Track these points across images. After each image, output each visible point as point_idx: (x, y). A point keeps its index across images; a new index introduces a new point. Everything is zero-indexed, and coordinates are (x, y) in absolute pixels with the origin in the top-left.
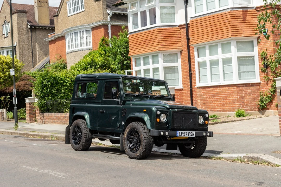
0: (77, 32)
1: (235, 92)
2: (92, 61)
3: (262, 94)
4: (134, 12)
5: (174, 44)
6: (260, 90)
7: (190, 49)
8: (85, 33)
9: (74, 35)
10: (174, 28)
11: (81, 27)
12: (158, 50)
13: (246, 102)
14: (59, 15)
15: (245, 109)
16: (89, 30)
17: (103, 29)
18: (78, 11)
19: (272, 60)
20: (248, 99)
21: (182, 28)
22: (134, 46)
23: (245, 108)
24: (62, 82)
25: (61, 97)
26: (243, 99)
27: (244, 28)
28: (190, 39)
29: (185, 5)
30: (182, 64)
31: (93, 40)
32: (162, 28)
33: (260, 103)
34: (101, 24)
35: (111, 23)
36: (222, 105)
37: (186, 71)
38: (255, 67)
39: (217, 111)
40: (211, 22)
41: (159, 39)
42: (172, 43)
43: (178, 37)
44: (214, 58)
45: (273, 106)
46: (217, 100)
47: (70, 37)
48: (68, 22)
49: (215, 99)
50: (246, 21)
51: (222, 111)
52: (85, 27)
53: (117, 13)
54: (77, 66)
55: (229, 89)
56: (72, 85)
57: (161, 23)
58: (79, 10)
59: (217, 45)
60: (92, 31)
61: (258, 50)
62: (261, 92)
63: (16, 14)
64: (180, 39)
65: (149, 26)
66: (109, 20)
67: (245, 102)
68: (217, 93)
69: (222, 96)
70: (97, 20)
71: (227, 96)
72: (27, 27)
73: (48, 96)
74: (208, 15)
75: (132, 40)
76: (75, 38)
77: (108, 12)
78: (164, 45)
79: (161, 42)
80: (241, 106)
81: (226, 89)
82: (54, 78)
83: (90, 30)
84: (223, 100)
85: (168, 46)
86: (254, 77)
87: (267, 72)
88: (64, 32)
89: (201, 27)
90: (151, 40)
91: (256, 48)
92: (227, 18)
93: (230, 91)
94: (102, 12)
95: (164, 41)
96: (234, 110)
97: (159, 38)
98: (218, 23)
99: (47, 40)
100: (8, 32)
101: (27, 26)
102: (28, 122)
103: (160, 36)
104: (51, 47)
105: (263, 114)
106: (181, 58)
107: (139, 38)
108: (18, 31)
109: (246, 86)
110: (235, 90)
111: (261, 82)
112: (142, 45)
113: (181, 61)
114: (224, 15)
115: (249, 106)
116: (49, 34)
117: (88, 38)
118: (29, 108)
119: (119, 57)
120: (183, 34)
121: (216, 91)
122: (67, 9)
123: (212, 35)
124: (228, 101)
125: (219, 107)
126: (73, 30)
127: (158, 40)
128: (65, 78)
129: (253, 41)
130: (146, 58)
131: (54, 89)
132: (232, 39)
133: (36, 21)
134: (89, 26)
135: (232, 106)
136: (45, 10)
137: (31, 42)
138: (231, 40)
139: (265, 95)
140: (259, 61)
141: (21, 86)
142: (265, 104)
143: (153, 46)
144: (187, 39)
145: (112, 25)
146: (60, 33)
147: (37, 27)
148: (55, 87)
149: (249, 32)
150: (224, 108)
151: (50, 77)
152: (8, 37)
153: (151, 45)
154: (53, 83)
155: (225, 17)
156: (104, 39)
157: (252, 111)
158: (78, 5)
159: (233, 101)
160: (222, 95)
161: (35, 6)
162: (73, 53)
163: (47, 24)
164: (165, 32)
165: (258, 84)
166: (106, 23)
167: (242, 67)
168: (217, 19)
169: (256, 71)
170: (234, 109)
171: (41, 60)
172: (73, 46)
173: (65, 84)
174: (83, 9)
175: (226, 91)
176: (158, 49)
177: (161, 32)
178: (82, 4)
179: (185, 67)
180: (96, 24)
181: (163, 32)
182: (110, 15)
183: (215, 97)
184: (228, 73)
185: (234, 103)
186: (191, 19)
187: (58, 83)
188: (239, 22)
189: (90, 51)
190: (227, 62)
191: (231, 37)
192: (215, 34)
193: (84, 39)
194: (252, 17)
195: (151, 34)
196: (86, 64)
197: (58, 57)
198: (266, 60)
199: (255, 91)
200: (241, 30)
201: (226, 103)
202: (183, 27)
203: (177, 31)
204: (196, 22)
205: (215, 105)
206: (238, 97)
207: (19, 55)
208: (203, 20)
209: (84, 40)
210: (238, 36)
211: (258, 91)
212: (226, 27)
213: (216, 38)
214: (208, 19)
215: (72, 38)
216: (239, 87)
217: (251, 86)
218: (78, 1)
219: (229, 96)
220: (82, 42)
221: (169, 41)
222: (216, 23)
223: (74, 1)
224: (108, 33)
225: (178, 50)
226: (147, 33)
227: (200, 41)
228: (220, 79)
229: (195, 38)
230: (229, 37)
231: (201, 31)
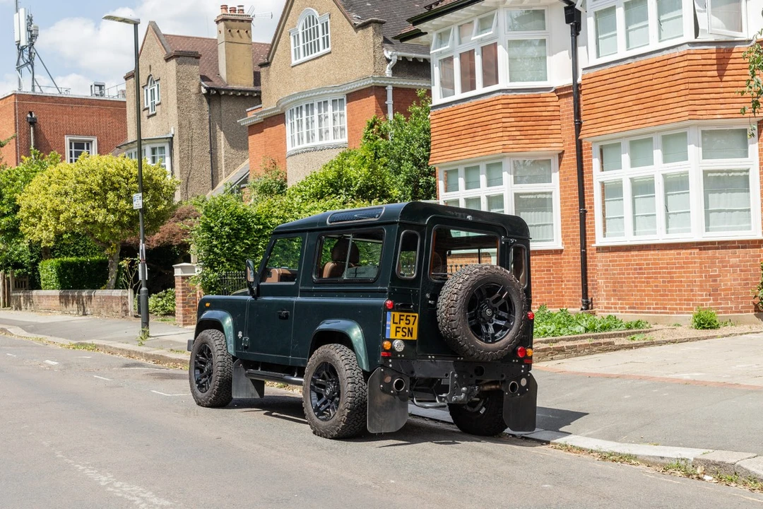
0: (312, 105)
1: (695, 263)
2: (340, 176)
4: (445, 53)
5: (543, 136)
6: (760, 260)
7: (581, 150)
8: (330, 107)
9: (304, 113)
10: (542, 95)
11: (321, 93)
12: (501, 151)
13: (724, 290)
14: (273, 63)
15: (722, 308)
16: (340, 100)
17: (373, 98)
18: (315, 52)
20: (730, 280)
21: (565, 94)
22: (442, 141)
23: (720, 304)
24: (261, 227)
26: (715, 281)
27: (721, 96)
28: (582, 124)
29: (572, 36)
30: (563, 188)
31: (350, 123)
32: (511, 95)
33: (761, 294)
34: (369, 84)
35: (392, 82)
36: (661, 295)
37: (572, 205)
38: (749, 198)
39: (647, 310)
40: (637, 80)
41: (503, 123)
42: (538, 132)
43: (553, 118)
44: (642, 172)
46: (648, 282)
47: (295, 116)
48: (292, 80)
49: (641, 278)
51: (659, 311)
52: (331, 91)
53: (409, 58)
54: (302, 187)
55: (679, 254)
57: (511, 81)
58: (319, 50)
59: (650, 140)
60: (348, 101)
61: (760, 155)
63: (174, 60)
64: (558, 122)
65: (480, 89)
66: (388, 75)
67: (721, 290)
68: (648, 264)
69: (659, 273)
70: (359, 74)
71: (675, 273)
72: (200, 91)
74: (629, 61)
75: (439, 124)
76: (307, 119)
77: (387, 54)
78: (518, 138)
79: (508, 129)
80: (709, 300)
81: (671, 254)
82: (241, 217)
83: (343, 99)
84: (664, 282)
85: (527, 141)
86: (748, 225)
88: (282, 104)
89: (610, 92)
90: (485, 126)
91: (754, 149)
92: (679, 70)
93: (683, 258)
94: (372, 54)
95: (518, 128)
96: (692, 309)
97: (504, 120)
98: (654, 82)
99: (244, 122)
100: (156, 103)
101: (200, 89)
102: (179, 324)
103: (508, 115)
104: (253, 140)
106: (560, 173)
107: (456, 120)
108: (178, 100)
109: (722, 248)
110: (695, 258)
112: (463, 137)
113: (561, 180)
114: (669, 62)
115: (731, 299)
116: (250, 109)
117: (338, 118)
118: (183, 289)
119: (407, 166)
120: (566, 111)
121: (645, 260)
122: (290, 50)
123: (638, 113)
124: (677, 286)
125: (653, 300)
126: (301, 99)
127: (500, 125)
128: (267, 217)
129: (746, 130)
130: (471, 170)
131: (241, 244)
132: (691, 125)
133: (221, 78)
134: (340, 90)
135: (685, 300)
136: (242, 50)
137: (208, 126)
138: (688, 127)
140: (761, 182)
141: (178, 233)
143: (489, 140)
144: (575, 122)
145: (396, 88)
146: (274, 107)
147: (223, 93)
148: (243, 239)
150: (666, 304)
152: (155, 115)
153: (484, 137)
154: (239, 229)
155: (673, 66)
156: (375, 123)
157: (738, 312)
158: (316, 39)
159: (688, 286)
160: (661, 268)
161: (219, 42)
162: (302, 156)
163: (247, 86)
164: (519, 105)
165: (757, 244)
166: (381, 82)
167: (713, 197)
168: (651, 72)
169: (751, 210)
170: (691, 306)
171: (231, 172)
172: (302, 139)
174: (328, 46)
175: (670, 259)
176: (501, 147)
177: (510, 106)
178: (326, 35)
179: (570, 194)
180: (357, 84)
181: (515, 105)
182: (391, 63)
183: (643, 274)
184: (677, 213)
186: (587, 72)
187: (249, 230)
188: (711, 79)
189: (341, 150)
190: (677, 184)
191: (687, 118)
192: (645, 111)
193: (329, 121)
194: (745, 66)
195: (484, 110)
196: (324, 183)
197: (268, 164)
199: (748, 261)
200: (713, 101)
201: (669, 291)
202: (566, 92)
203: (551, 104)
204: (598, 79)
205: (641, 296)
206: (701, 277)
207: (180, 158)
208: (616, 75)
209: (329, 124)
210: (705, 117)
211: (756, 261)
212: (675, 94)
213: (648, 121)
214: (628, 72)
215: (299, 118)
216: (705, 249)
217: (738, 248)
218: (317, 27)
219: (680, 273)
220: (323, 127)
221: (531, 128)
222: (651, 83)
223: (306, 28)
224: (387, 107)
225: (553, 152)
226: (474, 108)
227: (606, 128)
228: (655, 227)
229: (595, 121)
230: (683, 119)
231: (610, 103)
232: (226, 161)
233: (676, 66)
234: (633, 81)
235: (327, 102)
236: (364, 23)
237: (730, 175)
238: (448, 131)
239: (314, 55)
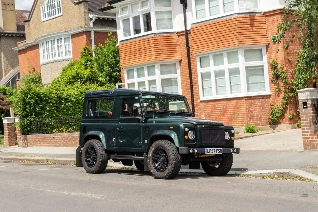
0: (54, 40)
1: (244, 105)
2: (77, 74)
3: (273, 107)
4: (125, 17)
5: (172, 53)
6: (270, 103)
7: (190, 59)
8: (63, 41)
9: (50, 44)
10: (171, 35)
11: (59, 34)
12: (155, 60)
13: (256, 116)
14: (31, 20)
15: (256, 124)
16: (68, 38)
17: (85, 36)
18: (54, 15)
19: (282, 70)
20: (258, 112)
22: (126, 56)
23: (255, 122)
24: (47, 98)
25: (46, 115)
26: (252, 113)
27: (251, 35)
29: (184, 9)
30: (182, 76)
31: (74, 49)
32: (158, 35)
33: (271, 117)
34: (83, 30)
35: (93, 29)
36: (230, 120)
37: (186, 83)
38: (264, 77)
40: (215, 29)
41: (155, 48)
42: (170, 52)
43: (176, 45)
44: (219, 68)
45: (286, 120)
46: (224, 115)
48: (42, 28)
50: (254, 28)
52: (63, 34)
53: (101, 18)
54: (60, 79)
55: (237, 102)
56: (58, 102)
57: (157, 29)
58: (56, 14)
59: (222, 54)
60: (72, 38)
61: (268, 59)
62: (272, 104)
64: (179, 47)
65: (143, 33)
66: (91, 26)
67: (255, 116)
68: (224, 107)
69: (229, 111)
70: (77, 26)
71: (235, 110)
73: (31, 115)
74: (212, 21)
75: (124, 49)
76: (52, 47)
77: (91, 16)
78: (162, 54)
79: (157, 51)
80: (250, 121)
81: (233, 102)
82: (38, 94)
83: (69, 37)
84: (231, 114)
85: (166, 56)
86: (264, 89)
87: (278, 83)
88: (38, 40)
89: (203, 34)
90: (146, 49)
91: (265, 57)
92: (234, 25)
93: (238, 104)
94: (84, 16)
95: (162, 50)
96: (243, 125)
97: (155, 47)
98: (223, 29)
99: (16, 49)
102: (7, 146)
103: (157, 44)
104: (21, 57)
105: (274, 129)
106: (180, 69)
107: (132, 47)
109: (256, 99)
110: (244, 103)
111: (272, 94)
112: (135, 54)
113: (181, 72)
114: (229, 21)
115: (259, 120)
116: (19, 43)
117: (67, 46)
118: (8, 129)
119: (107, 68)
120: (182, 42)
121: (222, 105)
122: (40, 14)
123: (216, 43)
124: (236, 116)
125: (227, 122)
126: (48, 37)
127: (153, 49)
128: (49, 94)
129: (261, 49)
130: (140, 69)
131: (38, 107)
132: (240, 48)
134: (68, 33)
135: (240, 121)
136: (11, 13)
138: (238, 48)
139: (276, 108)
140: (269, 71)
142: (276, 118)
143: (149, 56)
144: (187, 47)
145: (95, 32)
146: (33, 42)
147: (2, 35)
148: (39, 104)
149: (257, 39)
150: (232, 124)
151: (33, 93)
153: (146, 54)
154: (37, 100)
155: (231, 23)
156: (86, 48)
157: (262, 125)
158: (54, 9)
159: (241, 115)
160: (229, 109)
162: (50, 65)
163: (14, 31)
164: (162, 40)
165: (269, 96)
166: (88, 29)
167: (250, 78)
168: (221, 25)
169: (265, 82)
171: (7, 73)
172: (49, 56)
173: (50, 101)
174: (60, 13)
175: (233, 104)
178: (59, 7)
179: (185, 78)
180: (77, 30)
181: (160, 40)
182: (93, 20)
183: (222, 111)
184: (235, 85)
185: (243, 117)
186: (193, 26)
187: (42, 100)
188: (246, 28)
189: (69, 61)
190: (234, 72)
191: (238, 45)
192: (220, 42)
194: (260, 23)
195: (146, 42)
196: (70, 77)
197: (30, 69)
198: (276, 70)
199: (265, 104)
200: (248, 37)
201: (233, 118)
202: (182, 34)
203: (175, 39)
204: (198, 28)
206: (247, 111)
208: (205, 26)
209: (63, 49)
210: (245, 44)
211: (268, 104)
212: (232, 35)
213: (222, 46)
214: (211, 25)
215: (47, 47)
216: (248, 100)
217: (261, 98)
218: (55, 3)
219: (237, 110)
220: (60, 51)
221: (167, 50)
222: (221, 30)
223: (49, 4)
224: (91, 41)
225: (177, 60)
226: (141, 41)
227: (203, 49)
228: (226, 91)
229: (198, 47)
230: (236, 45)
231: (204, 38)
232: (4, 68)
235: (61, 39)
236: (79, 2)
237: (257, 68)
238: (128, 52)
239: (53, 17)
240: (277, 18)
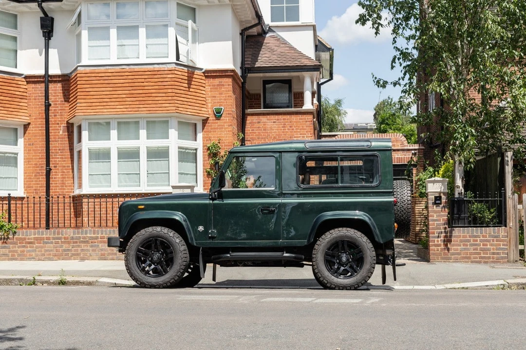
5: (16, 110)
10: (16, 79)
27: (189, 100)
28: (50, 105)
29: (46, 40)
30: (27, 150)
37: (35, 164)
40: (130, 81)
42: (13, 106)
43: (23, 98)
50: (191, 90)
61: (203, 140)
64: (26, 101)
74: (124, 67)
89: (104, 85)
92: (167, 79)
98: (145, 84)
106: (25, 139)
113: (25, 145)
114: (159, 73)
120: (33, 93)
123: (131, 103)
129: (196, 124)
132: (175, 116)
138: (170, 117)
140: (204, 158)
144: (45, 103)
149: (196, 108)
155: (162, 76)
168: (143, 77)
188: (185, 89)
191: (174, 111)
192: (138, 103)
194: (200, 84)
200: (186, 103)
202: (36, 80)
203: (22, 86)
204: (93, 75)
208: (110, 74)
210: (183, 112)
212: (164, 95)
213: (140, 109)
214: (123, 74)
222: (142, 84)
225: (19, 122)
227: (101, 110)
228: (140, 182)
229: (90, 104)
230: (171, 111)
231: (104, 93)
233: (165, 76)
234: (127, 81)
237: (187, 151)
240: (227, 82)
